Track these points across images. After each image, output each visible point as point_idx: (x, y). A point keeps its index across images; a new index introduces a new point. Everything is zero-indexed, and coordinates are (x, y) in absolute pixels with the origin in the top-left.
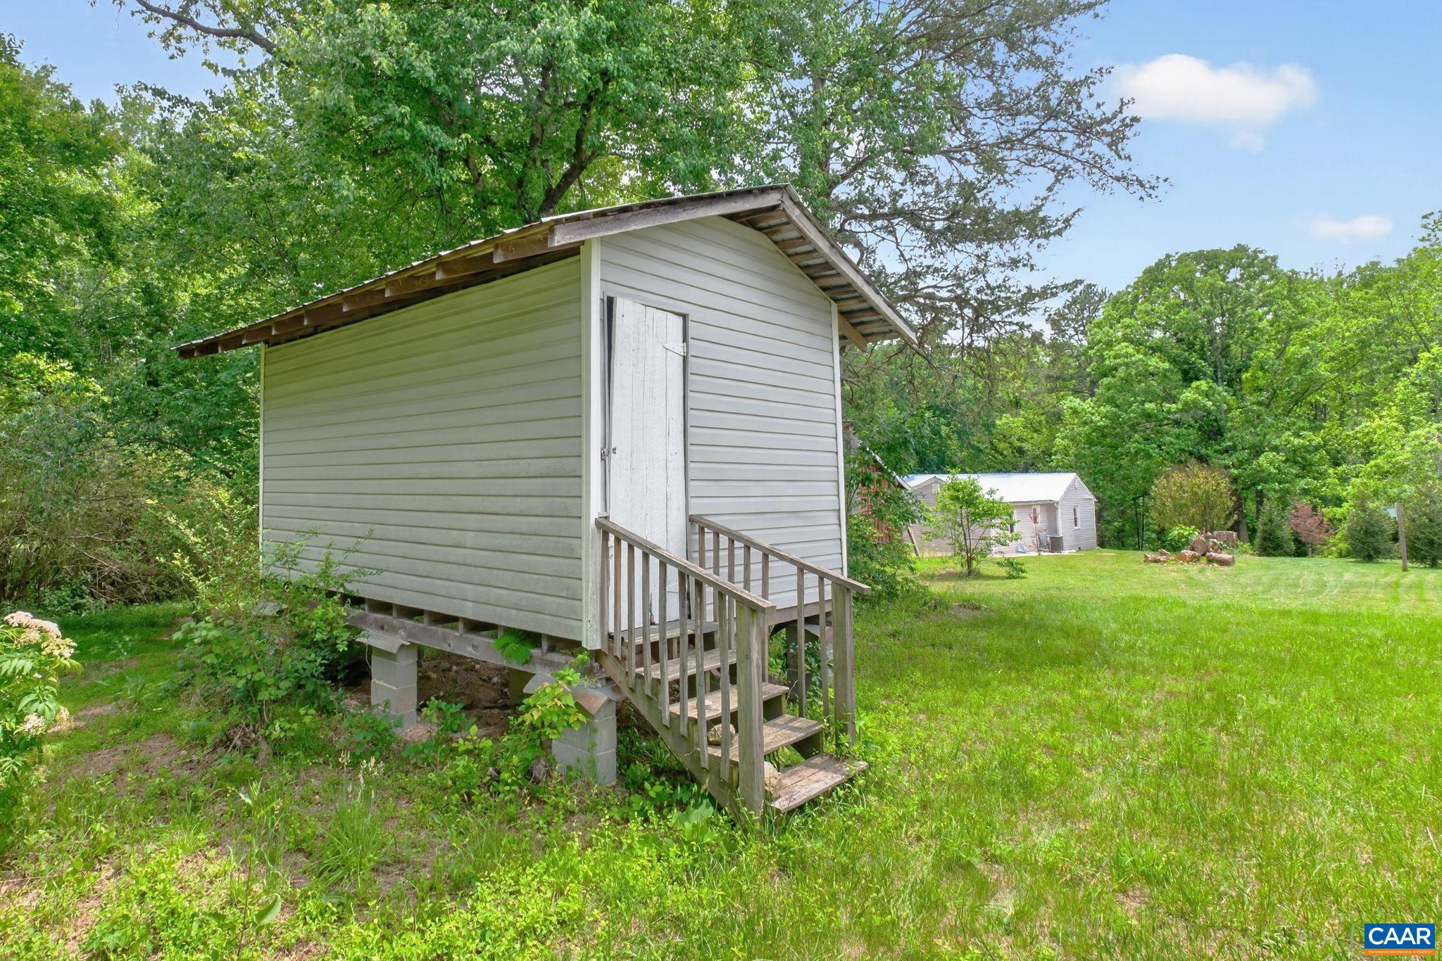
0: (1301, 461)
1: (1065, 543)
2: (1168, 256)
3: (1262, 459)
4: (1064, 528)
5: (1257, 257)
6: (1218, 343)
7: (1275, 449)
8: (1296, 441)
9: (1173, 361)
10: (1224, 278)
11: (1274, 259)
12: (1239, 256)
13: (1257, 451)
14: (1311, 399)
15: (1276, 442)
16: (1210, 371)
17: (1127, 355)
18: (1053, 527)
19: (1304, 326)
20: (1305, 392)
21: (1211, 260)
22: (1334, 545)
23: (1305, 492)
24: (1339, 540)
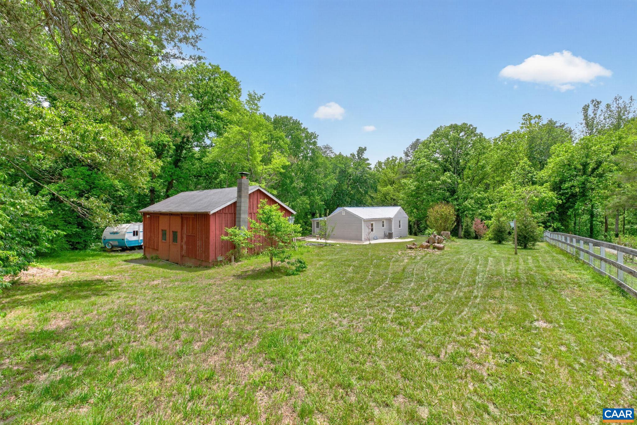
0: (480, 203)
1: (393, 235)
2: (441, 127)
3: (466, 202)
4: (394, 229)
5: (470, 128)
6: (456, 159)
7: (471, 198)
8: (479, 195)
9: (440, 165)
10: (459, 135)
11: (476, 128)
12: (464, 128)
13: (466, 199)
14: (485, 181)
15: (472, 196)
16: (452, 169)
17: (424, 163)
18: (390, 229)
19: (484, 153)
20: (483, 179)
21: (454, 127)
22: (488, 235)
23: (480, 214)
24: (489, 233)
